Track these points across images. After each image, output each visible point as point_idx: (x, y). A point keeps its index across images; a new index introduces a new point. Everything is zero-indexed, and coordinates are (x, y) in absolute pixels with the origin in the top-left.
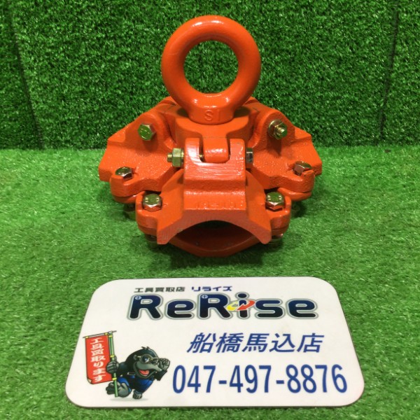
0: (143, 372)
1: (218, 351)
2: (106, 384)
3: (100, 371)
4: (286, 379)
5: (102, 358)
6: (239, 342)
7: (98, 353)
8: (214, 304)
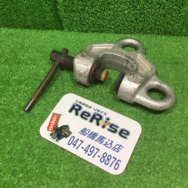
0: (63, 133)
1: (87, 137)
2: (51, 132)
3: (52, 127)
4: (102, 156)
5: (54, 123)
6: (95, 137)
7: (54, 121)
8: (97, 118)
